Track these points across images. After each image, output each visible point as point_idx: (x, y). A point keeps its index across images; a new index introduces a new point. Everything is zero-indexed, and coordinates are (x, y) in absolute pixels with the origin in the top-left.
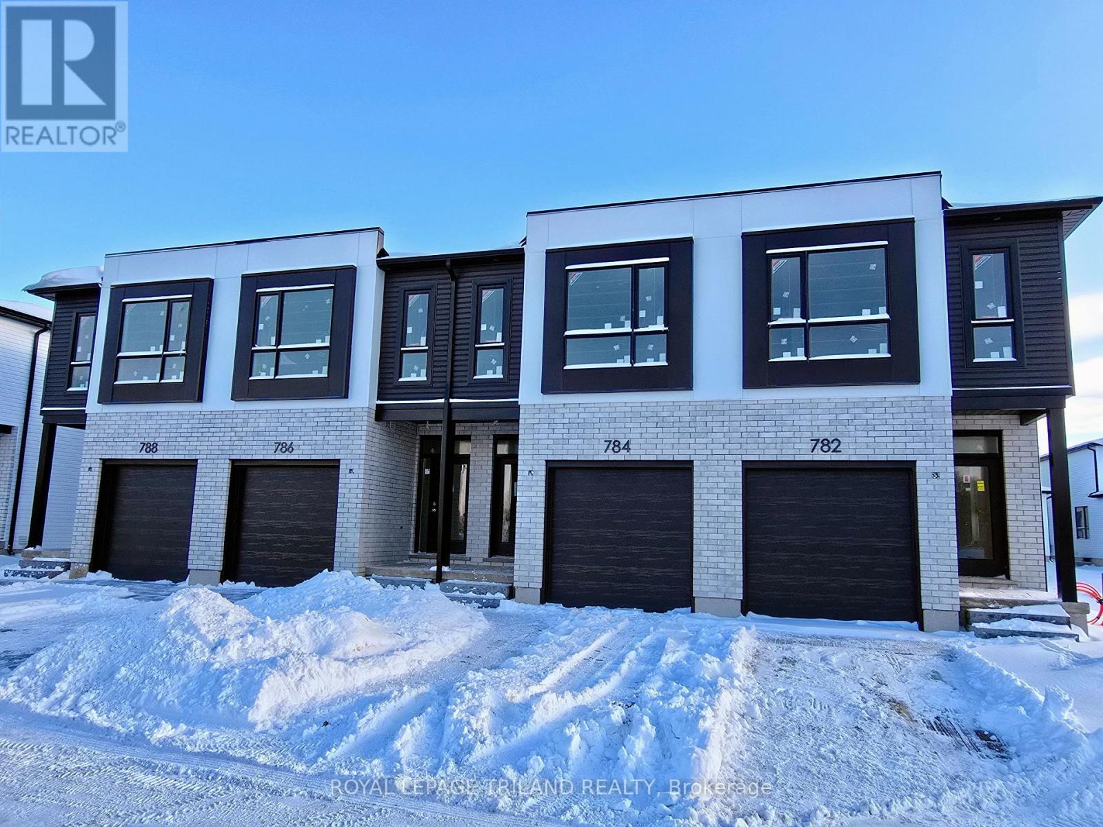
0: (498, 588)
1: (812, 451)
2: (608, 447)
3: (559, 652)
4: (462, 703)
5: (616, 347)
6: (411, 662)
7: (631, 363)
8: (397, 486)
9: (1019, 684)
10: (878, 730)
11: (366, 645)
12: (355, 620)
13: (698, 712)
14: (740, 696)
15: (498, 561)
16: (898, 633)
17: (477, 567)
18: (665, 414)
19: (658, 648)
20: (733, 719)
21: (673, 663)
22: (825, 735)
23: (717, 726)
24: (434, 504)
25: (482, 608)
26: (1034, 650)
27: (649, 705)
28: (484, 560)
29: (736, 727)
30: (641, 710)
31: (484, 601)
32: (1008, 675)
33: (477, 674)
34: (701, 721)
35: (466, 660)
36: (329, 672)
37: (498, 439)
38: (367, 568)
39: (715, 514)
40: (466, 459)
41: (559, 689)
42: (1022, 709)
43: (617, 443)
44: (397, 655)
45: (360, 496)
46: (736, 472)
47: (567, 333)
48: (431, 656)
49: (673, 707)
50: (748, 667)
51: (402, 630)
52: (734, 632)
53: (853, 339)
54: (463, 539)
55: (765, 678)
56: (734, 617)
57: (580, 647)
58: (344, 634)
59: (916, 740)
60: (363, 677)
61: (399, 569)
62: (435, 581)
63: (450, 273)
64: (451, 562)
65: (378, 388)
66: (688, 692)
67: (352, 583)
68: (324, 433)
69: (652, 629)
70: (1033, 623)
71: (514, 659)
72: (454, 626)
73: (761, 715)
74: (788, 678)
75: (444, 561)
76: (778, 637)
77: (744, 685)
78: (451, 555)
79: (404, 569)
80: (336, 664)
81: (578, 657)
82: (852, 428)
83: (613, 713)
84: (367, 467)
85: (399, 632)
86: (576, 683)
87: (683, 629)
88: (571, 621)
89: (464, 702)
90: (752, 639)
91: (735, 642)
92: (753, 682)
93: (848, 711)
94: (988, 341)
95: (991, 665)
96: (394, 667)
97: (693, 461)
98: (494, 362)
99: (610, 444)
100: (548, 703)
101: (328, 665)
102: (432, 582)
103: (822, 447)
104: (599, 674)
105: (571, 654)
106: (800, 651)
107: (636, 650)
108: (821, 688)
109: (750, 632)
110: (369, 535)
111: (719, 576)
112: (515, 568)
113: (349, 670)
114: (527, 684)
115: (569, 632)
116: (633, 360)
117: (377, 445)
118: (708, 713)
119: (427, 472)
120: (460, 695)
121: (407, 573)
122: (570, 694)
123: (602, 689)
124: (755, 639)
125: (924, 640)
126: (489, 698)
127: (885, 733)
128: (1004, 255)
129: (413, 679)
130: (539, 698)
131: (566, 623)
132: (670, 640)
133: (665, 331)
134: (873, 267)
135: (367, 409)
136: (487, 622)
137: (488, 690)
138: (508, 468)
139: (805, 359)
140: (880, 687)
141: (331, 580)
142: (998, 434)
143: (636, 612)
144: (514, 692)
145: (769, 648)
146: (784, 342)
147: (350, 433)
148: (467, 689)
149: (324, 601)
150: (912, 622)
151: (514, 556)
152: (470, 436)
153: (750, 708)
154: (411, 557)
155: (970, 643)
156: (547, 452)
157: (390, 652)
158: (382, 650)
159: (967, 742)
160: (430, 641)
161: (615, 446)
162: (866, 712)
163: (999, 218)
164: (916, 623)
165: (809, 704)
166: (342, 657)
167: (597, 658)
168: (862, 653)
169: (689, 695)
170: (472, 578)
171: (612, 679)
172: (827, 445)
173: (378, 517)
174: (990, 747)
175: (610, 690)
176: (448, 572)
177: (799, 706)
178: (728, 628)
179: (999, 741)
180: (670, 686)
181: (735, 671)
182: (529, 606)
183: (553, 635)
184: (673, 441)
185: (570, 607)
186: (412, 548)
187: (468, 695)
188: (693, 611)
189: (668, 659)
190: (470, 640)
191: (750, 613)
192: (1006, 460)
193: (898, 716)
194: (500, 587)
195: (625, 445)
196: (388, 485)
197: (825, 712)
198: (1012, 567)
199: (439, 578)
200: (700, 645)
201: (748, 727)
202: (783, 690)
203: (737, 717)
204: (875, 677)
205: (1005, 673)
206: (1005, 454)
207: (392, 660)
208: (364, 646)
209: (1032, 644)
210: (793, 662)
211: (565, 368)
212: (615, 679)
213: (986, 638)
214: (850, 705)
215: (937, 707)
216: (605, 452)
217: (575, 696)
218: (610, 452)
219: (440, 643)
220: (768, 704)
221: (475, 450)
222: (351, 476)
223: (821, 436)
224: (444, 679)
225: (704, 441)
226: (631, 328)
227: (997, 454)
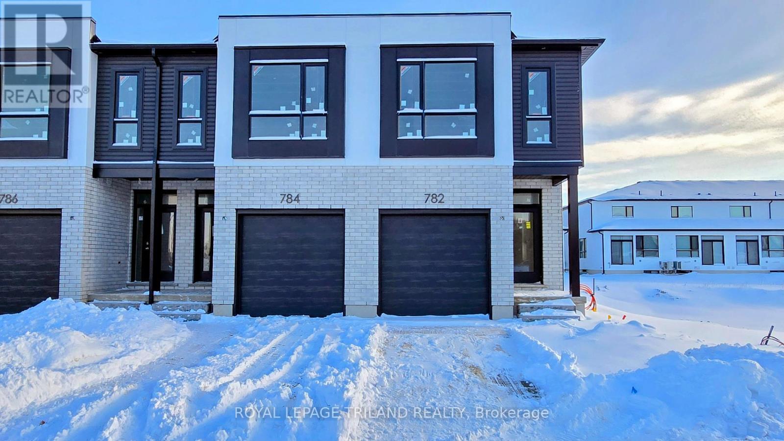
0: (200, 306)
1: (426, 202)
2: (283, 199)
3: (245, 350)
4: (163, 395)
5: (289, 125)
6: (123, 367)
7: (300, 137)
8: (115, 230)
9: (547, 349)
10: (463, 386)
11: (83, 356)
12: (72, 338)
13: (343, 386)
14: (374, 372)
15: (200, 286)
16: (477, 321)
17: (183, 291)
18: (325, 175)
19: (319, 343)
20: (368, 388)
21: (328, 352)
22: (429, 393)
23: (357, 395)
24: (147, 244)
25: (186, 321)
26: (555, 328)
27: (310, 384)
28: (189, 285)
29: (370, 393)
30: (303, 388)
31: (188, 316)
32: (541, 345)
33: (177, 372)
34: (345, 393)
35: (170, 362)
36: (46, 380)
37: (199, 193)
38: (89, 296)
39: (360, 247)
40: (173, 208)
41: (242, 379)
42: (548, 366)
43: (290, 196)
44: (110, 362)
45: (81, 238)
46: (374, 217)
47: (251, 112)
48: (141, 361)
49: (326, 384)
50: (380, 351)
51: (116, 342)
52: (371, 328)
53: (453, 125)
54: (172, 270)
55: (392, 358)
56: (372, 317)
57: (261, 345)
58: (63, 348)
59: (485, 391)
60: (78, 383)
61: (117, 295)
62: (148, 303)
63: (155, 61)
64: (162, 288)
65: (95, 151)
66: (338, 372)
67: (73, 308)
68: (46, 187)
69: (315, 329)
70: (555, 310)
71: (209, 359)
72: (161, 337)
73: (388, 384)
74: (407, 357)
75: (155, 287)
76: (401, 329)
77: (377, 364)
78: (161, 282)
79: (122, 295)
80: (54, 374)
81: (259, 354)
82: (451, 186)
83: (282, 392)
84: (86, 215)
85: (113, 344)
86: (255, 373)
87: (337, 328)
88: (256, 327)
89: (165, 395)
90: (384, 332)
91: (372, 335)
92: (383, 362)
93: (444, 376)
94: (536, 130)
95: (531, 339)
96: (108, 372)
97: (344, 209)
98: (194, 133)
99: (284, 197)
100: (233, 389)
101: (46, 375)
102: (145, 304)
103: (432, 199)
104: (274, 364)
105: (254, 351)
106: (415, 338)
107: (303, 345)
108: (427, 361)
109: (383, 327)
110: (91, 269)
111: (362, 290)
112: (213, 291)
113: (66, 377)
114: (218, 377)
115: (253, 335)
116: (302, 134)
117: (95, 197)
118: (351, 386)
119: (141, 218)
120: (162, 390)
121: (124, 298)
122: (251, 381)
123: (277, 375)
124: (386, 332)
125: (492, 325)
126: (186, 390)
127: (467, 388)
128: (547, 73)
129: (124, 380)
130: (226, 386)
131: (251, 328)
132: (327, 336)
133: (325, 114)
134: (467, 75)
135: (85, 168)
136: (190, 332)
137: (185, 384)
138: (207, 216)
139: (422, 138)
140: (464, 358)
141: (53, 306)
142: (539, 191)
143: (305, 318)
144: (207, 384)
145: (395, 337)
146: (408, 125)
147: (70, 187)
148: (168, 384)
149: (48, 323)
150: (485, 314)
151: (211, 281)
152: (176, 190)
153: (381, 380)
154: (128, 285)
155: (519, 326)
156: (236, 202)
157: (105, 361)
158: (97, 360)
159: (516, 389)
160: (140, 350)
161: (288, 198)
162: (456, 375)
163: (545, 48)
164: (487, 315)
165: (420, 373)
166: (60, 367)
167: (273, 353)
168: (454, 336)
169: (338, 374)
170: (178, 299)
171: (283, 367)
172: (435, 198)
173: (98, 254)
174: (529, 391)
175: (282, 376)
176: (159, 296)
177: (413, 375)
178: (368, 325)
179: (534, 387)
180: (326, 369)
181: (371, 355)
182: (224, 318)
183: (241, 338)
184: (330, 195)
185: (256, 317)
186: (129, 279)
187: (168, 389)
188: (344, 315)
189: (325, 349)
190: (175, 346)
191: (383, 314)
192: (543, 208)
193: (475, 376)
194: (201, 304)
195: (296, 198)
196: (106, 229)
197: (429, 378)
198: (544, 277)
199: (151, 300)
200: (348, 338)
201: (379, 392)
202: (403, 365)
203: (371, 386)
204: (462, 352)
205: (539, 343)
206: (543, 205)
207: (105, 367)
208: (81, 357)
209: (555, 324)
210: (410, 345)
211: (250, 139)
212: (286, 367)
213: (529, 322)
214: (446, 371)
215: (499, 368)
216: (281, 203)
217: (254, 382)
218: (285, 202)
219: (149, 350)
220: (393, 375)
221: (179, 201)
222: (72, 222)
223: (432, 192)
224: (151, 378)
225: (353, 195)
226: (300, 110)
227: (538, 204)
